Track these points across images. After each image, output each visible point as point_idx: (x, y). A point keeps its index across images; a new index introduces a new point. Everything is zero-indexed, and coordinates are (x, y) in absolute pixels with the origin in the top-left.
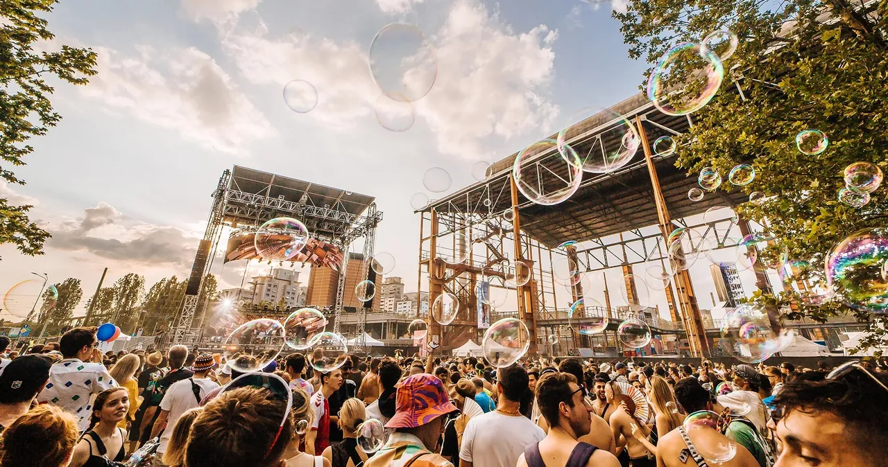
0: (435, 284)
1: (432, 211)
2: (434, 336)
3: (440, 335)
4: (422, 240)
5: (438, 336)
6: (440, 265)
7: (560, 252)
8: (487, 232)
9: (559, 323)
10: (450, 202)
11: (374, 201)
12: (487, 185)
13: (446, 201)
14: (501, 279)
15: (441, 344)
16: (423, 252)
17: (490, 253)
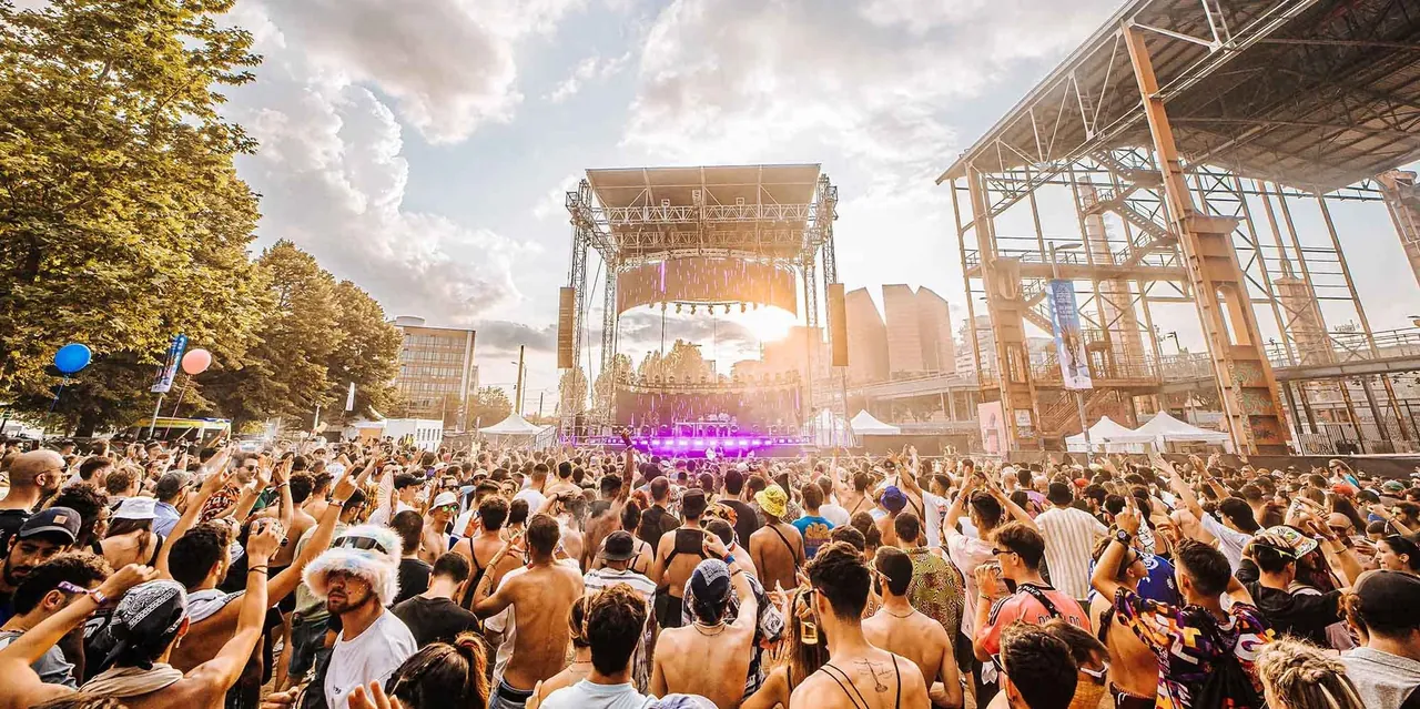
0: (1000, 311)
1: (968, 170)
2: (1018, 414)
3: (1031, 410)
4: (961, 232)
5: (1027, 413)
6: (1006, 272)
7: (1355, 193)
8: (1117, 186)
9: (1383, 367)
10: (998, 140)
11: (821, 172)
12: (1071, 75)
13: (989, 140)
14: (1178, 284)
15: (1038, 427)
16: (967, 254)
17: (1135, 231)
